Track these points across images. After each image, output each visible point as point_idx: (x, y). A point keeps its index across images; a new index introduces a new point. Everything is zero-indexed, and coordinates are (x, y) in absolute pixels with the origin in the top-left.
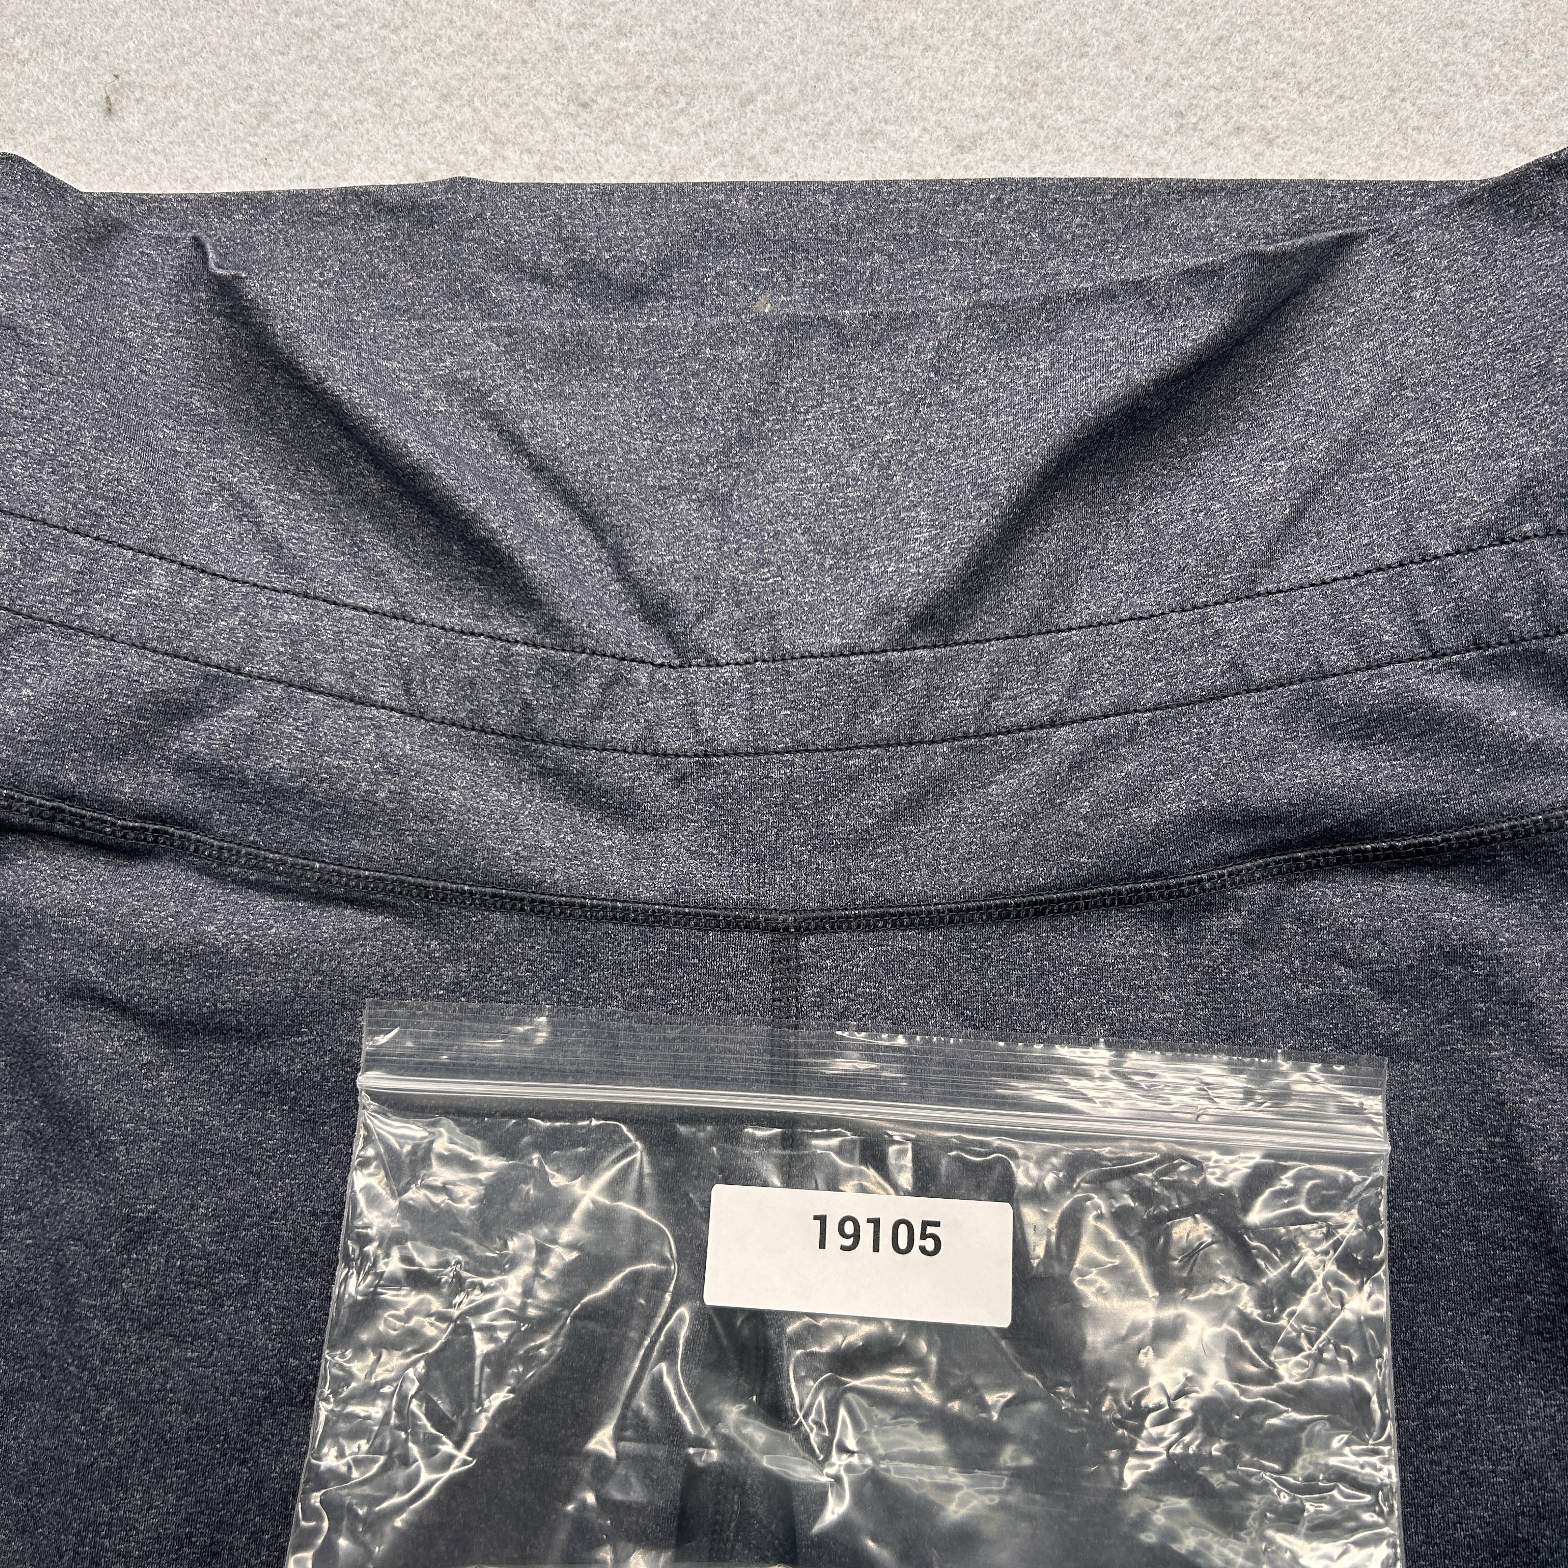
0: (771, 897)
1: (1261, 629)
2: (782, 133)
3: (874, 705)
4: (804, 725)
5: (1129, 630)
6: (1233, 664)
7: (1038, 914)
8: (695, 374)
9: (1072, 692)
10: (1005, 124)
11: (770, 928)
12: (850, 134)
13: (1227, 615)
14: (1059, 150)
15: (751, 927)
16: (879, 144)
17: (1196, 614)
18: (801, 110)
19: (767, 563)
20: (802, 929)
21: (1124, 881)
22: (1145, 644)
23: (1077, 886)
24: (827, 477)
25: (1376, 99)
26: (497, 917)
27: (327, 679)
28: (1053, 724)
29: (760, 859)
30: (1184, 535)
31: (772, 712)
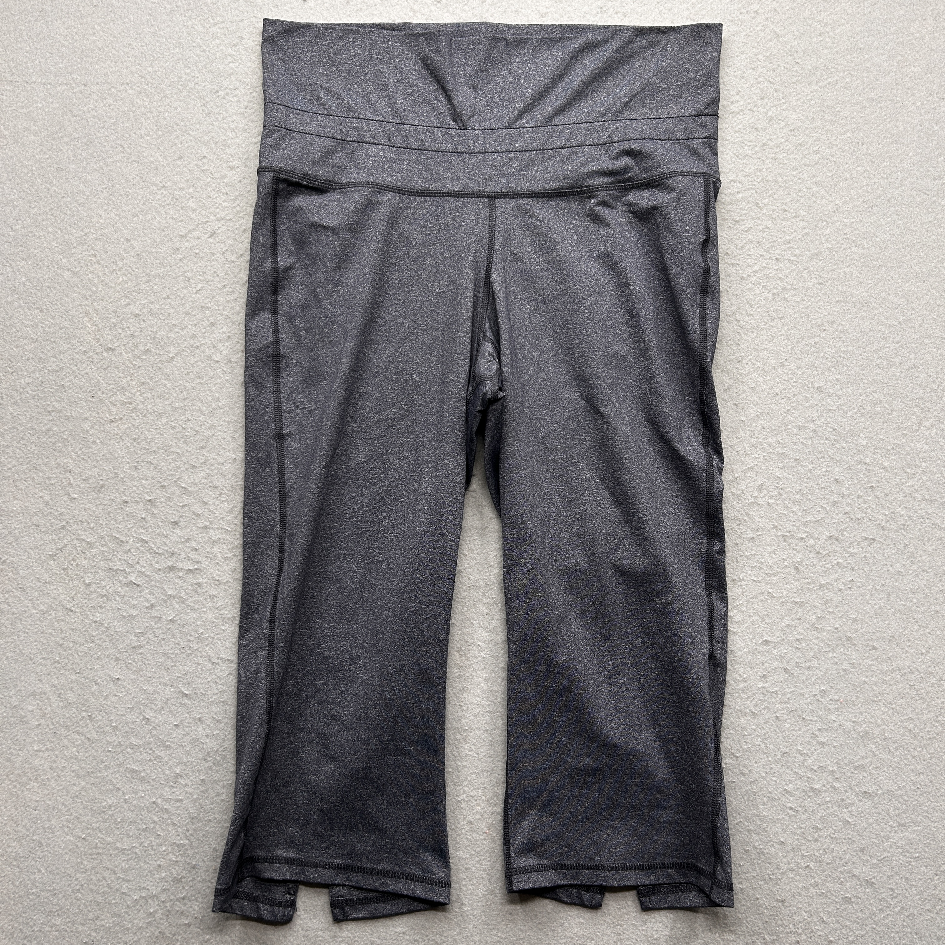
0: (488, 189)
1: (618, 128)
2: (493, 11)
3: (516, 141)
4: (498, 146)
5: (584, 126)
6: (609, 136)
7: (557, 196)
8: (468, 53)
9: (568, 140)
10: (554, 10)
11: (488, 197)
12: (512, 12)
13: (609, 124)
14: (568, 17)
15: (483, 197)
16: (520, 14)
17: (601, 123)
18: (499, 5)
19: (489, 105)
20: (496, 198)
21: (579, 188)
22: (588, 129)
23: (567, 189)
24: (504, 82)
25: (654, 5)
26: (418, 199)
27: (368, 139)
28: (563, 148)
29: (486, 179)
30: (601, 103)
31: (489, 143)
